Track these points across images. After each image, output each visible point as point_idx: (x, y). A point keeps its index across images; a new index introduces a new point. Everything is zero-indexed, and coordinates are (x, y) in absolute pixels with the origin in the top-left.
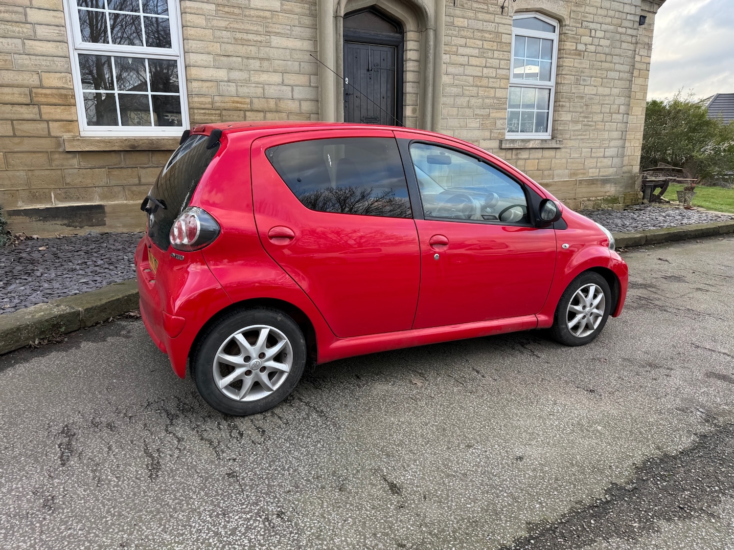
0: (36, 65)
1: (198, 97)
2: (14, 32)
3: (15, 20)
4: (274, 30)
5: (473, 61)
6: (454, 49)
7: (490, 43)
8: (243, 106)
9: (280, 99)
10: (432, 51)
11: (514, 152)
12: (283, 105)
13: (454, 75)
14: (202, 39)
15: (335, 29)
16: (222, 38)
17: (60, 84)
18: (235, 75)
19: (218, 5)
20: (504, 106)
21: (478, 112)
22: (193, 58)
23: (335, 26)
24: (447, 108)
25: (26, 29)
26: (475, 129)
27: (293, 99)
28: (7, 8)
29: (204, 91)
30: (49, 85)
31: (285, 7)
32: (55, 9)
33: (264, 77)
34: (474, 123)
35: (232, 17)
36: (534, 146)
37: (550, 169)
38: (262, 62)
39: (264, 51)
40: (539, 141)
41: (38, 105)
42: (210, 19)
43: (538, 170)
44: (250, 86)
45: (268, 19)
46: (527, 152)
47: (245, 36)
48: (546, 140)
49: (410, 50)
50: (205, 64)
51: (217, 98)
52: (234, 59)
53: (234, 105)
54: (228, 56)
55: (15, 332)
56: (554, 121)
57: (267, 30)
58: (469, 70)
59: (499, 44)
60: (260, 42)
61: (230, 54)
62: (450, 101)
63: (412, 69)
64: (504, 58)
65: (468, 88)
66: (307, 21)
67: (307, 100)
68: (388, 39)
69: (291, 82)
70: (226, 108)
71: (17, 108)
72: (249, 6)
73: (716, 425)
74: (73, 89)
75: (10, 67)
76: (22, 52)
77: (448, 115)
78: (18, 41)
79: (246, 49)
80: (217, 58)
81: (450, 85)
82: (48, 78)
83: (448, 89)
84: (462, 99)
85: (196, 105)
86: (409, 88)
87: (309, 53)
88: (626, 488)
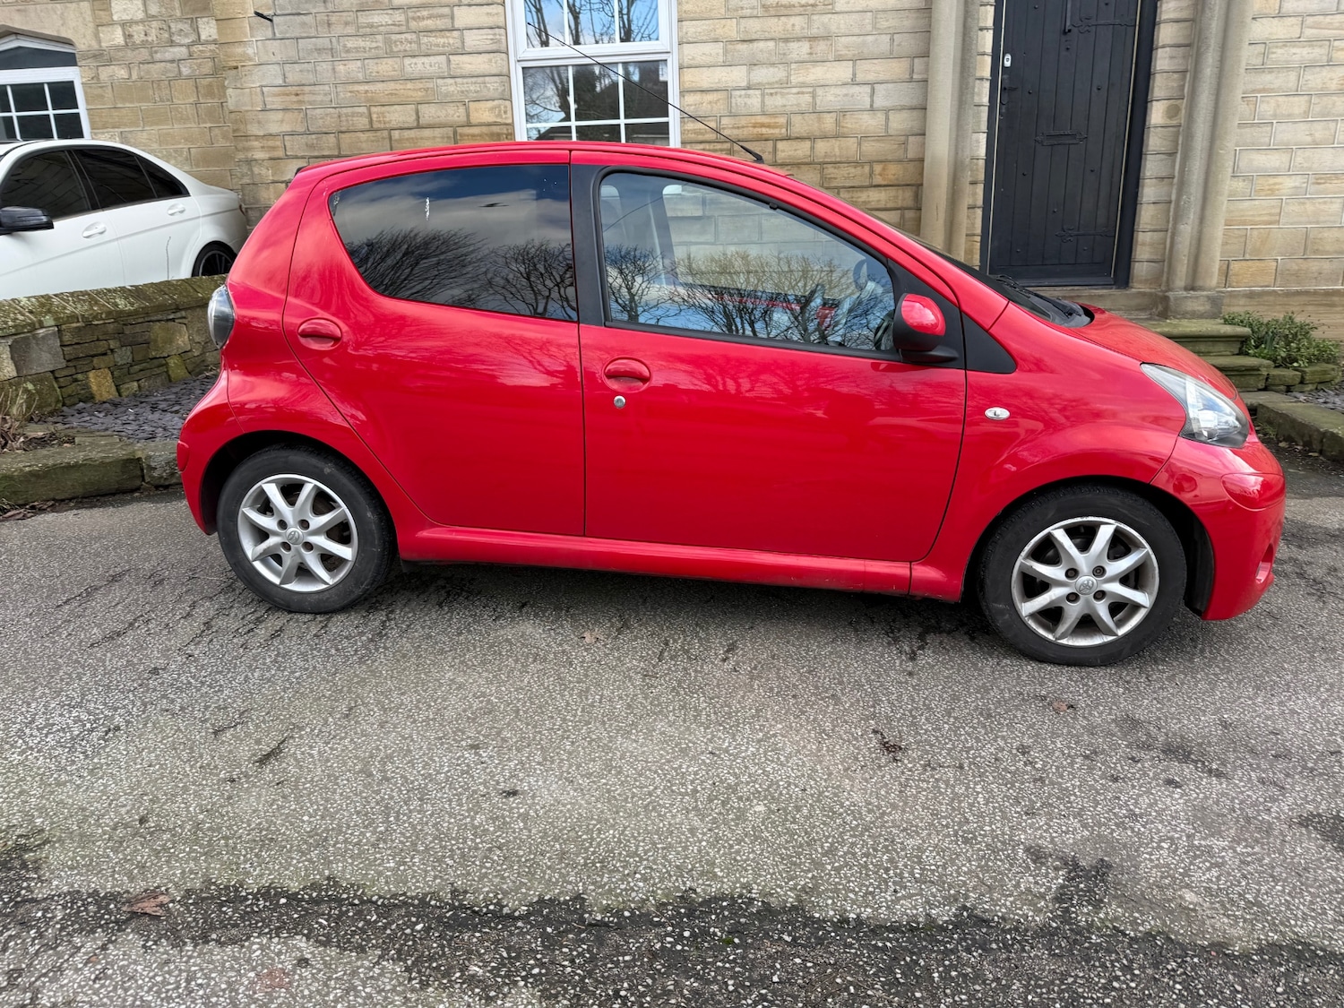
0: (462, 92)
1: (694, 122)
2: (438, 45)
3: (440, 28)
8: (772, 131)
9: (844, 112)
12: (850, 123)
13: (1304, 16)
14: (705, 16)
16: (742, 8)
17: (489, 118)
18: (761, 75)
22: (692, 52)
24: (1274, 100)
25: (452, 40)
27: (872, 109)
28: (431, 12)
29: (704, 109)
30: (477, 121)
32: (490, 2)
33: (817, 73)
38: (814, 44)
39: (820, 22)
44: (788, 93)
47: (783, 0)
50: (708, 60)
52: (761, 45)
53: (756, 130)
54: (751, 41)
60: (812, 5)
61: (754, 37)
63: (1172, 16)
67: (903, 108)
69: (871, 77)
70: (741, 137)
74: (512, 125)
75: (431, 98)
76: (446, 74)
77: (1275, 116)
78: (443, 58)
79: (785, 24)
80: (729, 47)
81: (1288, 43)
82: (476, 110)
83: (1279, 54)
84: (1325, 73)
85: (692, 136)
86: (1163, 61)
87: (914, 15)
88: (586, 916)
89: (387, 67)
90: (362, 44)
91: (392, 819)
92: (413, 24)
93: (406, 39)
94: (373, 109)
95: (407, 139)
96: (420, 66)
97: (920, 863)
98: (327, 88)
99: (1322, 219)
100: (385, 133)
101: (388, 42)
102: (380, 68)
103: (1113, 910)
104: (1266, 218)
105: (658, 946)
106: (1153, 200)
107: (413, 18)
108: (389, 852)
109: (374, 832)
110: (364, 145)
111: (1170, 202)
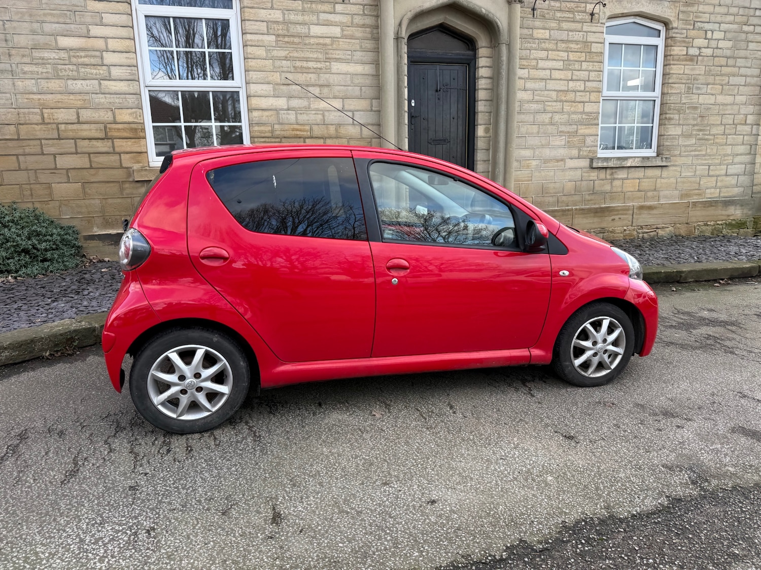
0: (110, 103)
1: (258, 126)
2: (92, 74)
3: (93, 63)
4: (334, 56)
5: (556, 74)
6: (534, 63)
7: (578, 53)
8: (302, 133)
9: (339, 125)
10: (504, 67)
11: (609, 171)
12: (343, 131)
13: (534, 90)
14: (262, 69)
15: (396, 51)
16: (282, 67)
17: (131, 119)
18: (295, 103)
19: (278, 36)
20: (596, 122)
21: (563, 128)
22: (254, 88)
23: (396, 48)
24: (525, 126)
25: (102, 71)
26: (560, 147)
27: (353, 124)
28: (86, 53)
29: (264, 120)
30: (121, 121)
31: (345, 33)
32: (128, 51)
34: (559, 141)
35: (292, 46)
36: (633, 165)
37: (655, 190)
38: (322, 89)
39: (324, 78)
40: (639, 159)
41: (112, 139)
42: (270, 50)
43: (639, 191)
44: (310, 114)
45: (328, 45)
46: (625, 171)
47: (305, 64)
48: (648, 158)
49: (482, 67)
50: (265, 93)
51: (276, 127)
52: (294, 87)
53: (294, 132)
54: (288, 85)
55: (29, 344)
56: (660, 136)
57: (327, 56)
58: (551, 85)
59: (588, 54)
60: (320, 69)
61: (290, 83)
62: (529, 118)
63: (484, 87)
64: (594, 69)
65: (550, 104)
66: (369, 44)
67: (369, 125)
68: (459, 57)
69: (352, 108)
70: (285, 135)
71: (94, 142)
72: (309, 34)
73: (702, 489)
74: (143, 123)
75: (88, 105)
76: (98, 91)
77: (527, 133)
78: (96, 82)
79: (306, 77)
80: (276, 87)
81: (529, 102)
82: (120, 114)
83: (526, 106)
84: (544, 115)
85: (257, 134)
86: (481, 107)
87: (370, 78)
88: (535, 548)
89: (54, 85)
90: (36, 69)
91: (388, 531)
92: (74, 60)
93: (69, 69)
94: (45, 111)
95: (71, 130)
96: (79, 86)
97: (634, 483)
98: (8, 95)
99: (548, 179)
100: (54, 126)
101: (56, 70)
102: (50, 85)
103: (714, 482)
104: (526, 179)
105: (578, 550)
106: (482, 171)
107: (74, 56)
108: (408, 548)
109: (388, 541)
110: (38, 133)
111: (489, 172)
